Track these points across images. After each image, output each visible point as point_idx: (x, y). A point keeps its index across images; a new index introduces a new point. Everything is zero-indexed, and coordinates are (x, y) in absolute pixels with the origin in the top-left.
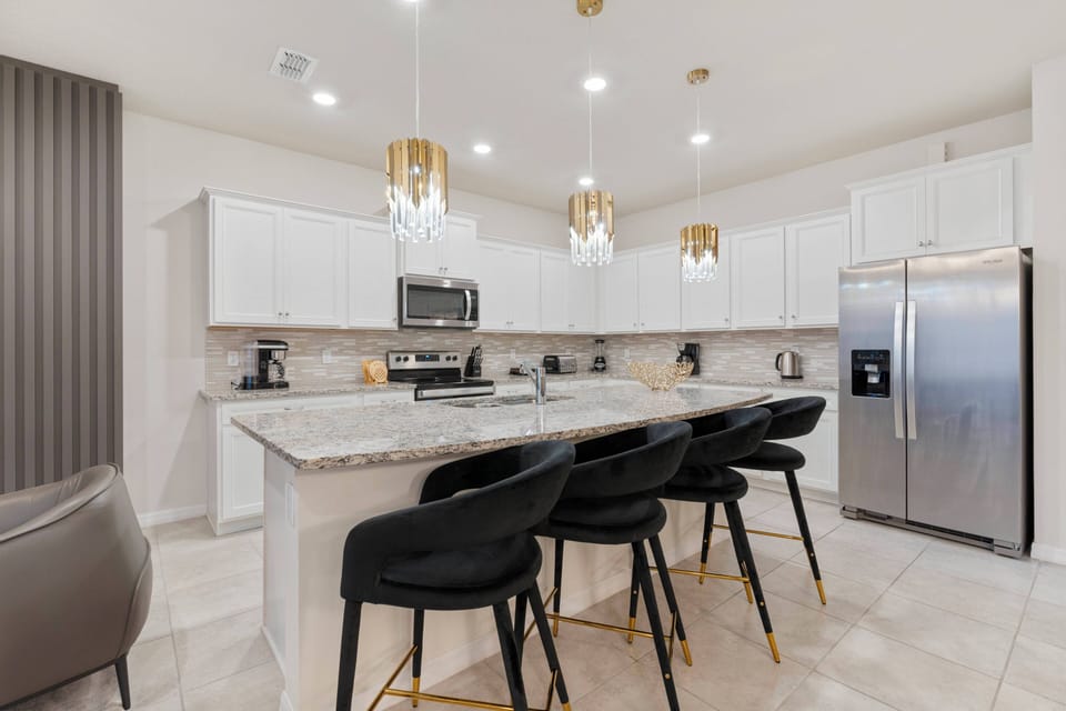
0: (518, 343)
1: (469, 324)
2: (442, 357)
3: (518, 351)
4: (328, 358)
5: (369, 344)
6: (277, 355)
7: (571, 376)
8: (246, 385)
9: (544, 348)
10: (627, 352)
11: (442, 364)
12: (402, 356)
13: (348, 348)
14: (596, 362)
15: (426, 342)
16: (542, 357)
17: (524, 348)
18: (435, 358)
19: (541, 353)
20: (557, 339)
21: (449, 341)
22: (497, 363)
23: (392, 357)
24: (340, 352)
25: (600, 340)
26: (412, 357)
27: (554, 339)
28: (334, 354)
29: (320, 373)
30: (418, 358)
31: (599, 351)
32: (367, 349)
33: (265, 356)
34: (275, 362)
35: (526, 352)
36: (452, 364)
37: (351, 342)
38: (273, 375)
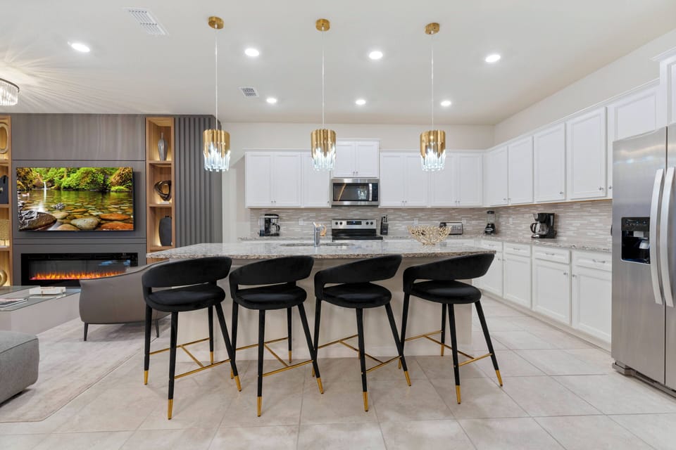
0: (420, 214)
1: (374, 203)
2: (364, 223)
3: (420, 219)
4: (301, 223)
5: (322, 215)
6: (274, 221)
7: (461, 236)
8: (262, 234)
9: (442, 217)
10: (510, 219)
11: (363, 226)
12: (339, 222)
13: (312, 217)
14: (488, 227)
15: (355, 214)
16: (439, 223)
17: (426, 217)
18: (359, 223)
19: (439, 220)
20: (453, 211)
21: (369, 213)
22: (403, 227)
23: (334, 222)
24: (308, 220)
25: (492, 211)
26: (344, 223)
27: (451, 212)
28: (304, 220)
29: (298, 230)
30: (348, 223)
31: (491, 219)
32: (322, 218)
33: (268, 222)
34: (274, 224)
35: (428, 219)
36: (369, 227)
37: (312, 214)
38: (273, 230)
